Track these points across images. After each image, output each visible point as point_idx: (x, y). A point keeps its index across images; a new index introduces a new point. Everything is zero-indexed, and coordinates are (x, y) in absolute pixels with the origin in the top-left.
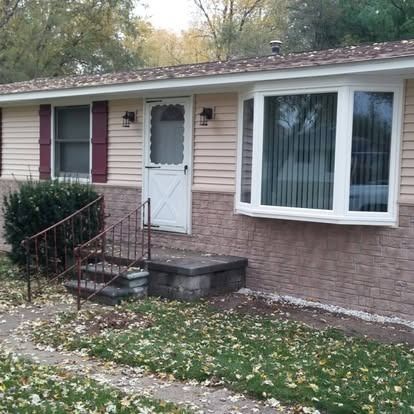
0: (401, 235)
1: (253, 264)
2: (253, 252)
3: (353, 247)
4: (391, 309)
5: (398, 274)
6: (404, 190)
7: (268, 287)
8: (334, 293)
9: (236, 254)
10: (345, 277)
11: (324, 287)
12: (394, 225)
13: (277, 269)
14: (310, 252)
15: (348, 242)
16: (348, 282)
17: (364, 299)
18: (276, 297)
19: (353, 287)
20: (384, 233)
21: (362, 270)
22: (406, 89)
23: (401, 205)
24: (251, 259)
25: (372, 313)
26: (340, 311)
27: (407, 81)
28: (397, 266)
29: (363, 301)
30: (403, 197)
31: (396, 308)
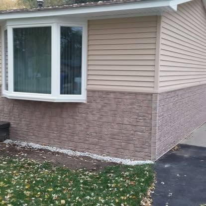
0: (88, 107)
1: (13, 125)
2: (13, 118)
3: (65, 115)
4: (84, 148)
5: (87, 128)
6: (90, 82)
7: (21, 138)
8: (56, 140)
9: (4, 120)
10: (61, 131)
11: (51, 137)
12: (85, 102)
13: (26, 128)
14: (43, 118)
15: (62, 111)
16: (63, 134)
17: (71, 143)
18: (24, 144)
19: (65, 136)
20: (80, 106)
21: (69, 127)
22: (89, 26)
23: (88, 91)
24: (12, 122)
25: (75, 150)
26: (57, 150)
27: (89, 21)
28: (87, 124)
29: (71, 144)
30: (89, 86)
31: (86, 147)
